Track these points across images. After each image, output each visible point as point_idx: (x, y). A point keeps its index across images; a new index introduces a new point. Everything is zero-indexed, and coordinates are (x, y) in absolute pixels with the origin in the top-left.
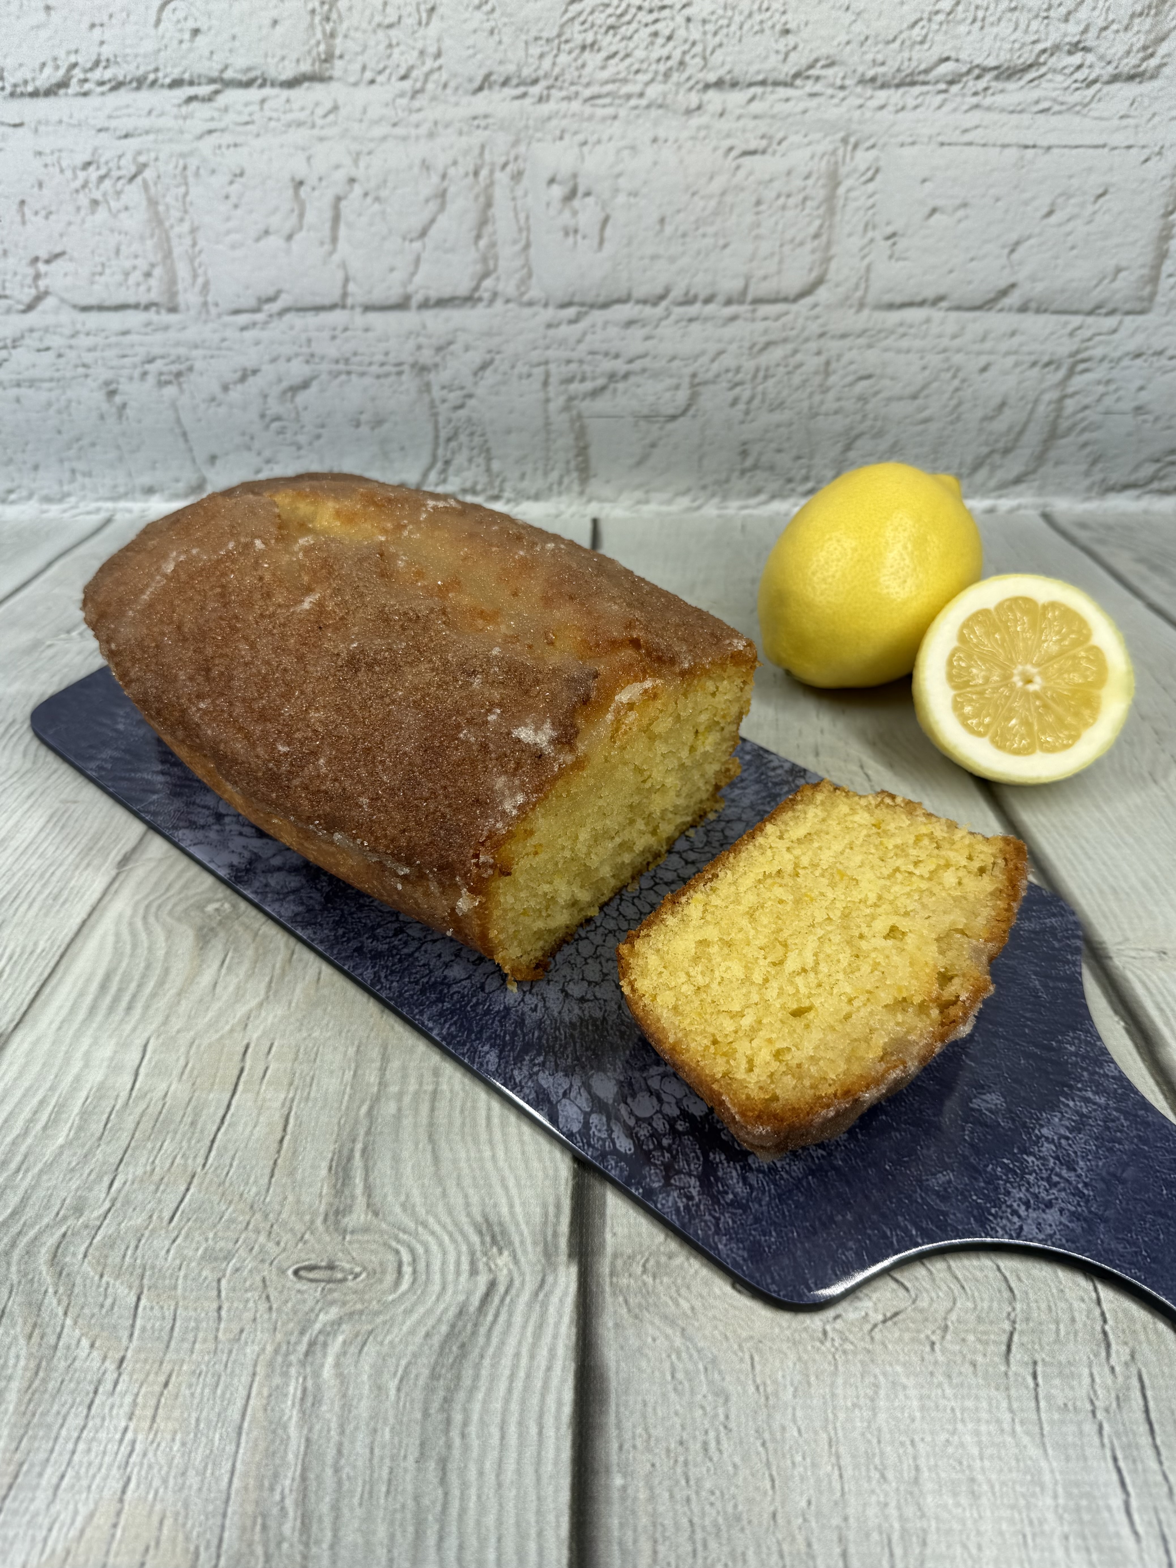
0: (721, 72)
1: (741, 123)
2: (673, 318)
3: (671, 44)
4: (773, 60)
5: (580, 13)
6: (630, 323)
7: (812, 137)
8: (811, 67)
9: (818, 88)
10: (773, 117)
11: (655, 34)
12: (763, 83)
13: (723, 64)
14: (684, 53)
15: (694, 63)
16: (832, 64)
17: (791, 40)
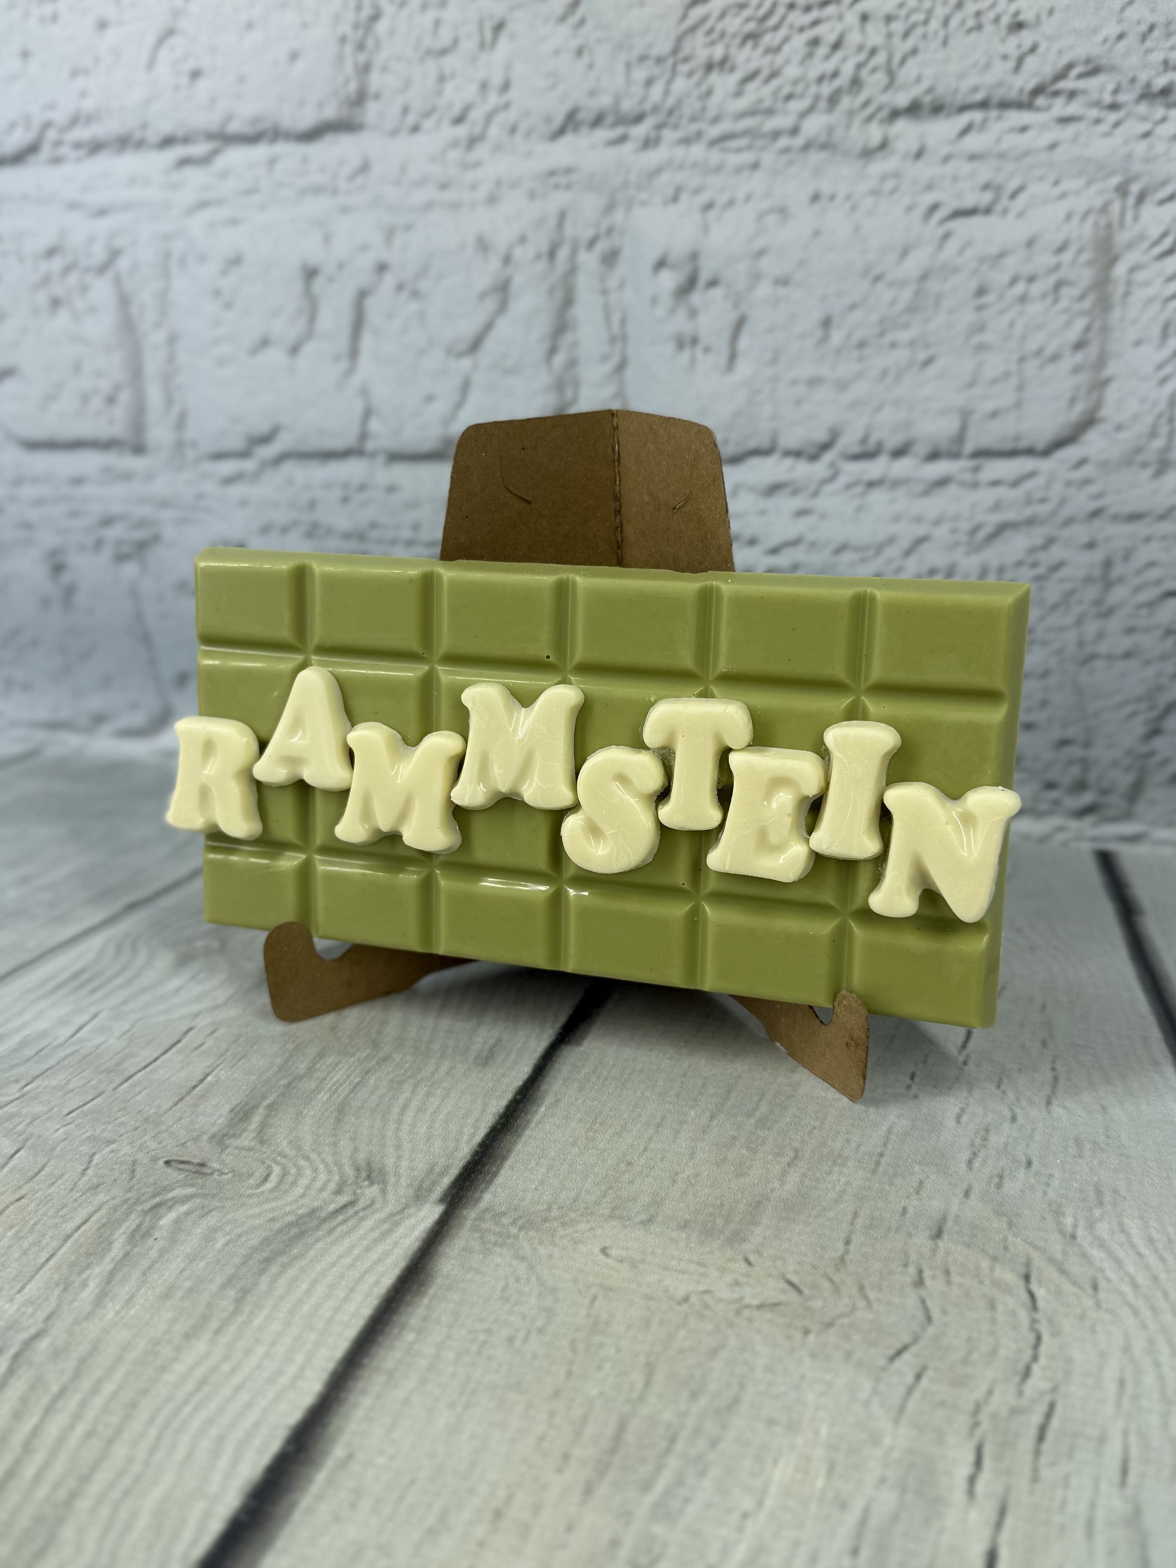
0: (916, 91)
1: (950, 168)
2: (842, 481)
3: (839, 55)
4: (1000, 70)
5: (704, 19)
6: (773, 489)
7: (1067, 185)
8: (1061, 76)
9: (1074, 108)
10: (1002, 156)
11: (815, 42)
12: (984, 105)
13: (918, 79)
14: (859, 66)
15: (875, 81)
16: (1095, 71)
17: (1026, 38)
